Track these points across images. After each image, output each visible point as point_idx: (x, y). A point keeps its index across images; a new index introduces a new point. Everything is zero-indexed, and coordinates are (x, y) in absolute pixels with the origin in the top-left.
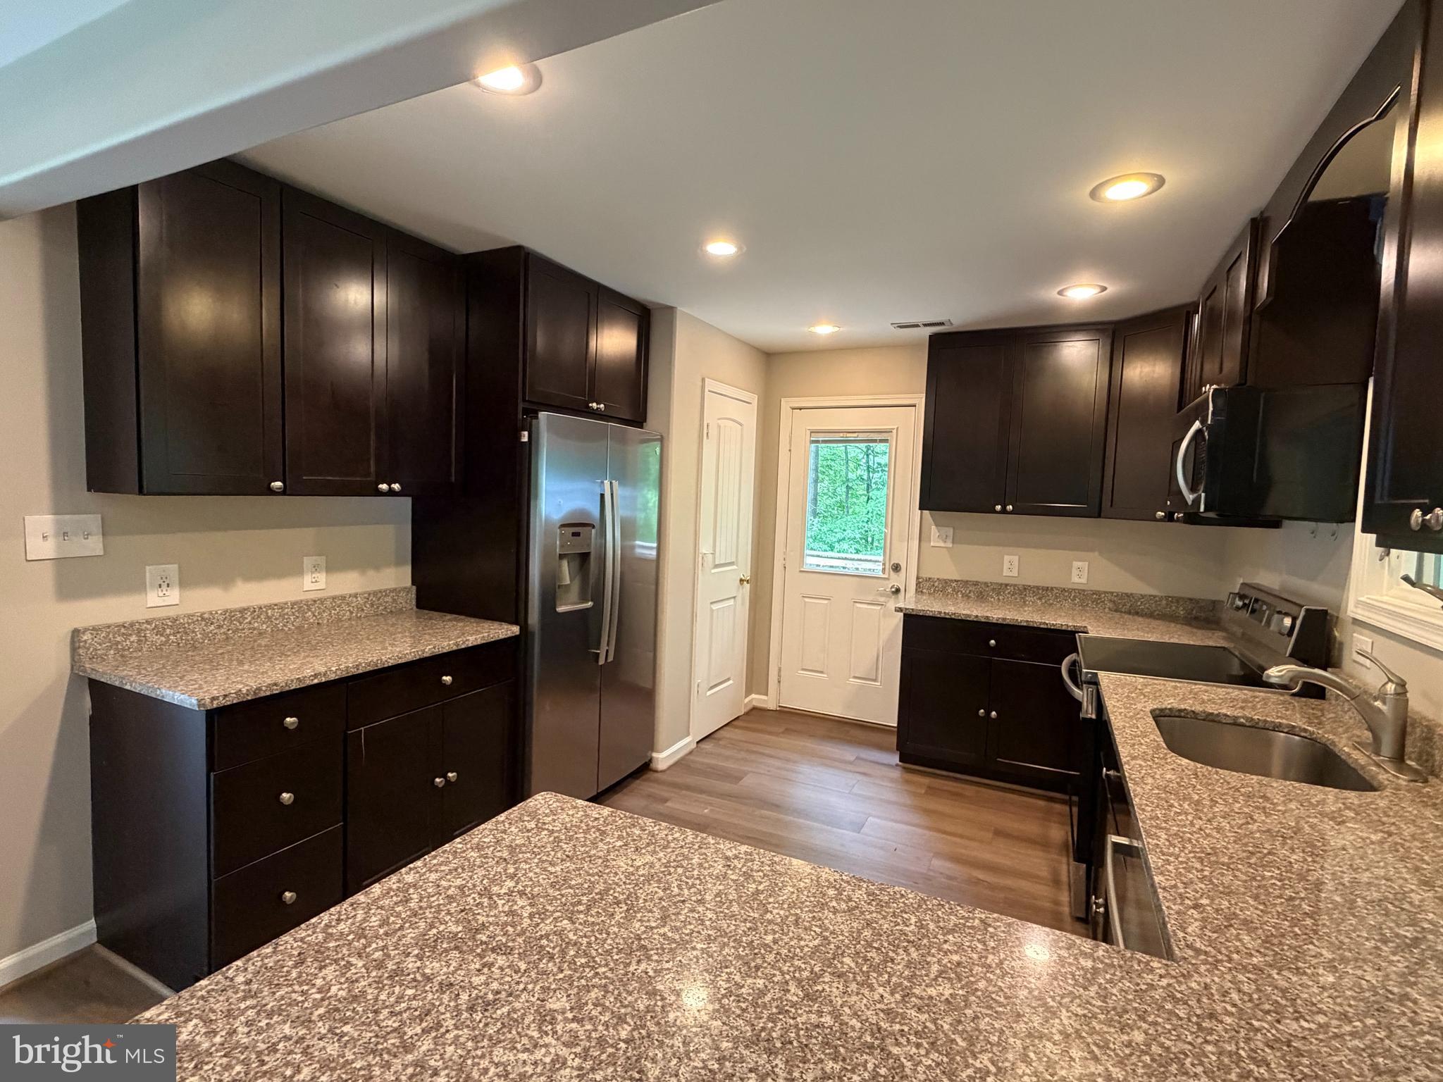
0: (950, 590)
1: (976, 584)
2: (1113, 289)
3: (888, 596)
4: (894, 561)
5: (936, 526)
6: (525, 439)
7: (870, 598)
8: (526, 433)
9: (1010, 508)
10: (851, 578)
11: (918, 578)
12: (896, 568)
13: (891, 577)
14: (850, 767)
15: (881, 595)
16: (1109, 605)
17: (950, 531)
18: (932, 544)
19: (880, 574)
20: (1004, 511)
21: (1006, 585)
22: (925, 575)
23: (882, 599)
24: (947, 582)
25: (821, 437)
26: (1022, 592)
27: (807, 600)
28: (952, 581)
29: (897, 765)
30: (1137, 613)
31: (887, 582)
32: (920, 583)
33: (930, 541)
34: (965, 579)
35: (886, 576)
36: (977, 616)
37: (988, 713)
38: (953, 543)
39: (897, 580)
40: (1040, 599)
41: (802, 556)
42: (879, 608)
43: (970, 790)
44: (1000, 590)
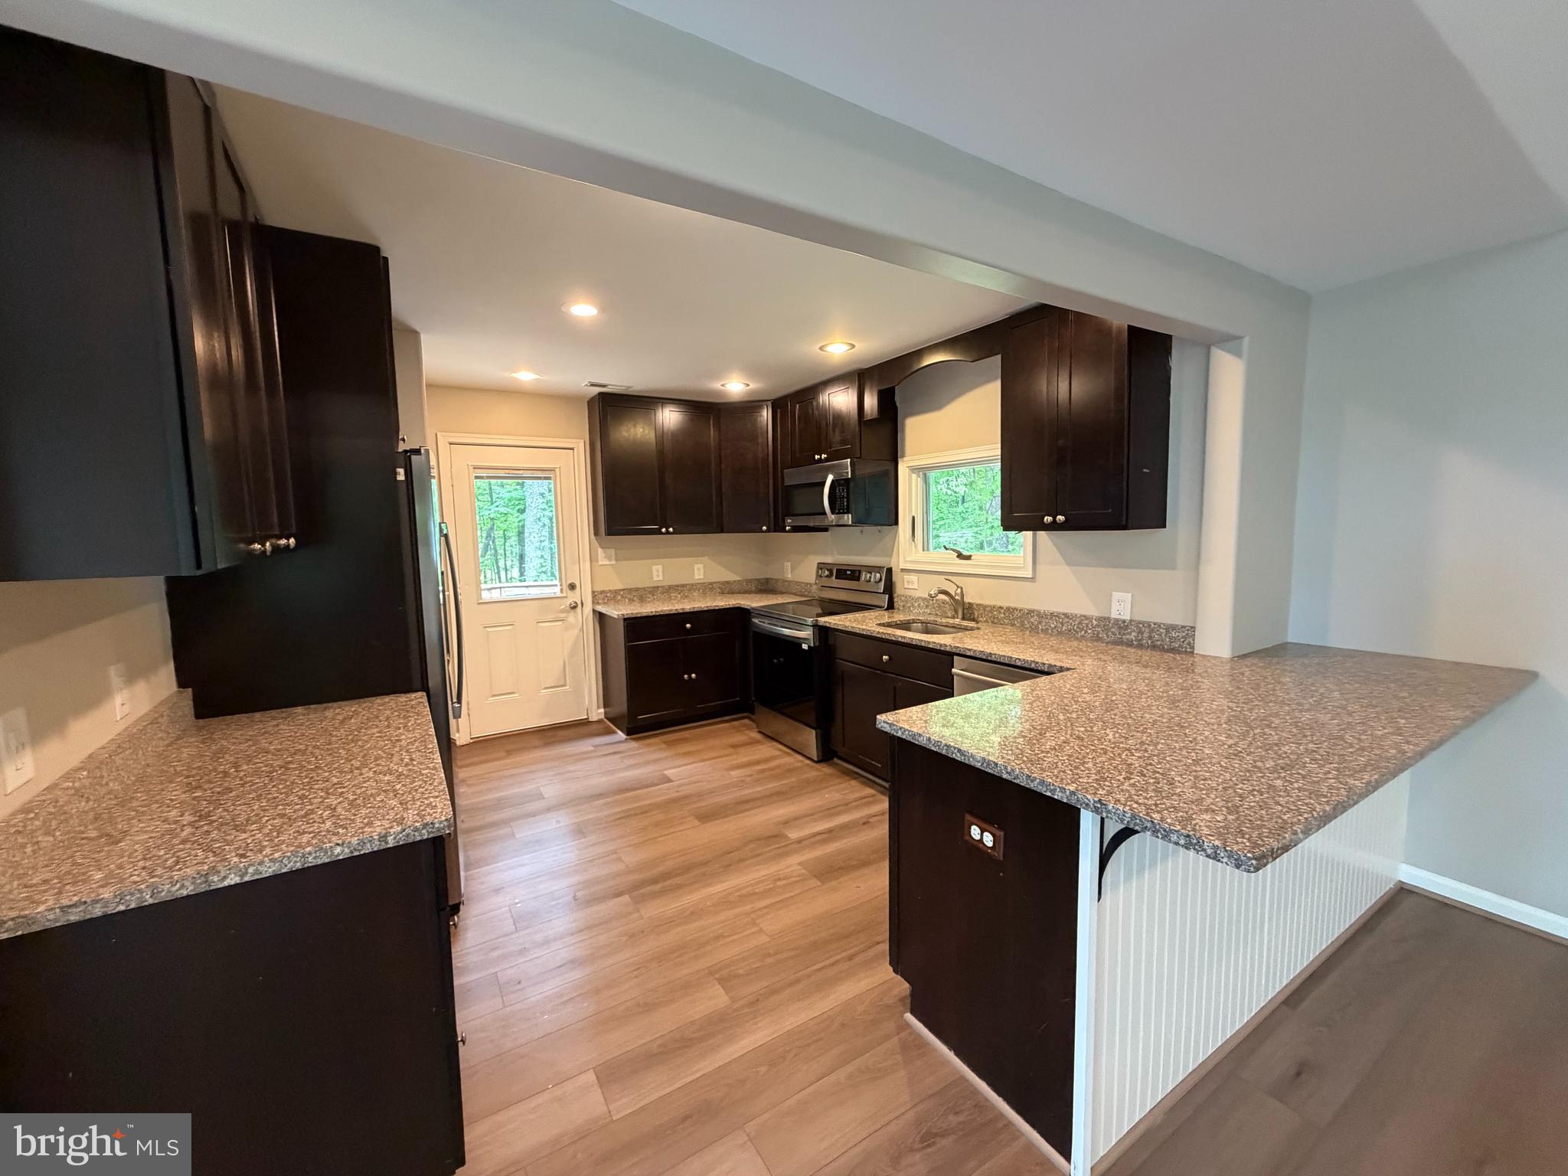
0: (619, 597)
1: (637, 589)
2: (753, 386)
3: (567, 612)
4: (569, 582)
5: (602, 548)
6: (401, 477)
7: (551, 617)
8: (401, 471)
9: (671, 530)
10: (533, 602)
11: (593, 592)
12: (572, 587)
13: (569, 596)
14: (593, 755)
15: (562, 611)
16: (719, 590)
17: (613, 551)
18: (600, 563)
19: (559, 594)
20: (668, 533)
21: (658, 587)
22: (598, 589)
23: (562, 615)
24: (616, 592)
25: (483, 472)
26: (669, 590)
27: (489, 629)
28: (620, 590)
29: (626, 739)
30: (733, 593)
31: (565, 600)
32: (596, 596)
33: (598, 561)
34: (629, 587)
35: (565, 595)
36: (676, 610)
37: (690, 677)
38: (616, 560)
39: (574, 597)
40: (679, 593)
41: (479, 590)
42: (560, 623)
43: (686, 734)
44: (654, 591)
